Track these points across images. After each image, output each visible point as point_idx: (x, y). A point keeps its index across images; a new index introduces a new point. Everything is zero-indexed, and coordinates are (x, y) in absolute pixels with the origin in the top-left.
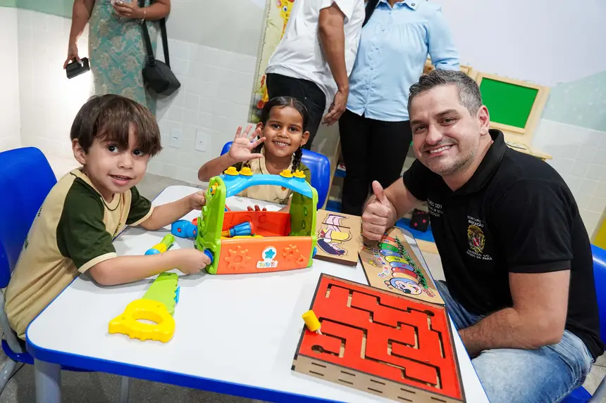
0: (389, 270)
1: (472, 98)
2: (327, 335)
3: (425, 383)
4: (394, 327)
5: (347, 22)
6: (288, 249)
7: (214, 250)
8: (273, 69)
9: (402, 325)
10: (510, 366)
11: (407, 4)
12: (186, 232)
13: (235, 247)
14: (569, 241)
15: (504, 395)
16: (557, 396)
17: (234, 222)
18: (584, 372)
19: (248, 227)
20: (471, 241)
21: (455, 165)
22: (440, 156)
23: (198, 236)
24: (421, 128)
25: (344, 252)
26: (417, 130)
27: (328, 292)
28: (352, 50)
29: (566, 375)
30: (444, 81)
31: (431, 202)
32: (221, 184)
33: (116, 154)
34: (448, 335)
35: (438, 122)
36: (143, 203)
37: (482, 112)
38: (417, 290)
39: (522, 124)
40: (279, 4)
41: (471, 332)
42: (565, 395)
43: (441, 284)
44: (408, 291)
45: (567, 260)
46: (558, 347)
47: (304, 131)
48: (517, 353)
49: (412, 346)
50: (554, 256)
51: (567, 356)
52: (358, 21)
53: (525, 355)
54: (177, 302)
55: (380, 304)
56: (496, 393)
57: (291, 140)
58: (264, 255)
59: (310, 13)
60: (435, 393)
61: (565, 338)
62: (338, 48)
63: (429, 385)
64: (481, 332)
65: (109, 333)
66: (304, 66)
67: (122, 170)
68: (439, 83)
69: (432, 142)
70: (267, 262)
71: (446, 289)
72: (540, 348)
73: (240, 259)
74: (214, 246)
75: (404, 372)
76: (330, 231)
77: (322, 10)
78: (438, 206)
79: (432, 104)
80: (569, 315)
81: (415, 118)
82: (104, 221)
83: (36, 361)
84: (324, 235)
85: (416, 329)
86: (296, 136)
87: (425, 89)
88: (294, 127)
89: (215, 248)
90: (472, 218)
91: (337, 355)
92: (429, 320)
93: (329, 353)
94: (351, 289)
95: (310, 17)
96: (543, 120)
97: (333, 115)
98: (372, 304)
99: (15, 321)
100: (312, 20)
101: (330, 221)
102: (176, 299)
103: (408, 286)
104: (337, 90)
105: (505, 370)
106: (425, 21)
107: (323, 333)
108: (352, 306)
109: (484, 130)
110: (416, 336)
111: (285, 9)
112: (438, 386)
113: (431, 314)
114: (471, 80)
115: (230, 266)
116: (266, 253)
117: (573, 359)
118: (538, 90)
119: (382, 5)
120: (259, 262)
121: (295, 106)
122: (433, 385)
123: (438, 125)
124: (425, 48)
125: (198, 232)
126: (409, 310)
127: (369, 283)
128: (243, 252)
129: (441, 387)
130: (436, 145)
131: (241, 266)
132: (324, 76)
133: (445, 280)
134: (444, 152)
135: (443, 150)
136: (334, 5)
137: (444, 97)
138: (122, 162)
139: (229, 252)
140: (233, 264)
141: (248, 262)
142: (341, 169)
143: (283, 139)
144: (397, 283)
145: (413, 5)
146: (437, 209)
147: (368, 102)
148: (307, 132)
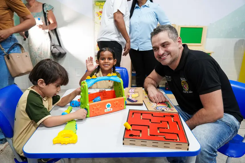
0: (155, 104)
2: (134, 130)
3: (173, 140)
4: (159, 123)
5: (124, 16)
6: (115, 103)
7: (87, 108)
8: (100, 39)
9: (162, 122)
10: (206, 129)
11: (146, 5)
12: (76, 105)
13: (95, 105)
15: (205, 140)
16: (226, 138)
17: (92, 98)
18: (236, 128)
19: (99, 98)
20: (183, 87)
21: (171, 62)
22: (164, 59)
23: (81, 105)
25: (137, 101)
27: (133, 116)
29: (228, 129)
31: (167, 76)
32: (85, 83)
34: (180, 122)
37: (178, 39)
38: (167, 109)
40: (98, 15)
43: (177, 106)
45: (219, 86)
46: (223, 119)
47: (114, 59)
49: (167, 128)
51: (227, 122)
52: (128, 15)
54: (77, 129)
55: (153, 116)
56: (202, 140)
57: (110, 63)
58: (106, 107)
59: (109, 16)
60: (177, 143)
62: (123, 27)
63: (175, 140)
64: (194, 120)
65: (54, 144)
66: (111, 36)
70: (108, 109)
71: (179, 108)
72: (217, 121)
73: (97, 110)
75: (165, 138)
76: (131, 95)
77: (114, 14)
78: (170, 77)
84: (129, 96)
85: (168, 122)
86: (111, 61)
87: (156, 34)
88: (110, 58)
90: (182, 78)
91: (139, 136)
92: (172, 119)
93: (136, 136)
94: (142, 113)
95: (110, 17)
96: (208, 39)
97: (126, 51)
98: (150, 117)
99: (18, 149)
100: (111, 18)
101: (130, 91)
103: (163, 109)
104: (126, 42)
105: (204, 131)
106: (154, 10)
108: (143, 119)
110: (168, 125)
111: (100, 17)
112: (178, 140)
113: (173, 116)
115: (94, 113)
116: (107, 106)
117: (230, 123)
118: (203, 28)
120: (105, 110)
121: (109, 50)
123: (162, 48)
124: (156, 20)
125: (81, 103)
126: (164, 116)
127: (148, 109)
128: (98, 107)
129: (180, 140)
131: (98, 112)
132: (120, 38)
135: (165, 57)
136: (118, 11)
139: (93, 108)
140: (95, 112)
141: (101, 110)
142: (134, 73)
143: (106, 63)
144: (159, 108)
145: (148, 5)
146: (170, 78)
147: (139, 45)
148: (115, 59)
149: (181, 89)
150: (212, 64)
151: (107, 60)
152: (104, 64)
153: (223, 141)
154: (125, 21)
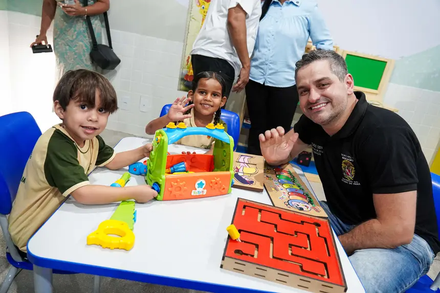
0: (287, 194)
1: (340, 69)
2: (245, 242)
3: (317, 274)
4: (292, 235)
5: (248, 18)
6: (214, 181)
8: (197, 51)
9: (298, 233)
10: (376, 261)
11: (293, 2)
12: (140, 170)
13: (175, 180)
14: (415, 170)
15: (373, 282)
16: (410, 282)
17: (174, 162)
18: (428, 264)
19: (183, 166)
20: (345, 172)
21: (331, 117)
22: (319, 111)
23: (148, 173)
24: (305, 91)
25: (253, 182)
26: (302, 93)
27: (244, 212)
28: (253, 37)
29: (416, 266)
30: (319, 58)
31: (314, 145)
32: (164, 135)
33: (86, 111)
34: (331, 240)
35: (317, 87)
36: (108, 149)
37: (348, 78)
38: (308, 208)
39: (376, 87)
40: (198, 4)
41: (347, 237)
42: (415, 280)
43: (323, 204)
44: (301, 209)
45: (414, 183)
46: (409, 247)
48: (380, 251)
49: (306, 248)
50: (405, 181)
51: (416, 252)
52: (257, 16)
53: (386, 253)
54: (135, 221)
55: (281, 219)
56: (367, 281)
58: (196, 186)
59: (222, 12)
60: (324, 281)
61: (414, 240)
62: (242, 37)
63: (320, 276)
64: (354, 237)
65: (88, 245)
66: (218, 48)
67: (90, 123)
68: (316, 59)
69: (313, 101)
70: (199, 191)
71: (327, 207)
72: (397, 247)
73: (179, 189)
74: (161, 180)
75: (301, 267)
76: (242, 168)
78: (320, 147)
79: (312, 74)
80: (417, 223)
81: (300, 84)
82: (78, 159)
83: (35, 266)
84: (238, 170)
85: (308, 236)
86: (217, 100)
87: (307, 64)
88: (216, 93)
89: (161, 182)
90: (344, 155)
91: (253, 256)
92: (317, 229)
93: (247, 255)
94: (261, 209)
95: (222, 14)
96: (391, 84)
97: (239, 85)
98: (275, 219)
99: (17, 238)
100: (223, 16)
101: (241, 160)
102: (134, 219)
103: (301, 205)
104: (242, 66)
106: (307, 14)
107: (242, 241)
108: (261, 221)
109: (350, 91)
110: (308, 241)
111: (203, 8)
112: (326, 277)
113: (318, 225)
114: (339, 56)
115: (172, 194)
116: (198, 184)
117: (420, 254)
118: (386, 62)
119: (275, 3)
120: (193, 191)
121: (217, 79)
122: (322, 276)
123: (316, 88)
124: (307, 34)
125: (148, 170)
126: (302, 222)
127: (273, 204)
128: (181, 184)
129: (328, 277)
130: (316, 103)
131: (179, 194)
132: (232, 56)
133: (326, 200)
134: (322, 108)
135: (321, 106)
136: (238, 6)
137: (320, 68)
138: (90, 117)
139: (171, 184)
140: (174, 193)
141: (185, 191)
142: (246, 122)
143: (207, 103)
144: (293, 203)
145: (297, 2)
146: (319, 149)
147: (267, 74)
148: (225, 97)
149: (340, 174)
150: (408, 138)
151: (209, 97)
152: (203, 102)
153: (405, 288)
154: (247, 26)
